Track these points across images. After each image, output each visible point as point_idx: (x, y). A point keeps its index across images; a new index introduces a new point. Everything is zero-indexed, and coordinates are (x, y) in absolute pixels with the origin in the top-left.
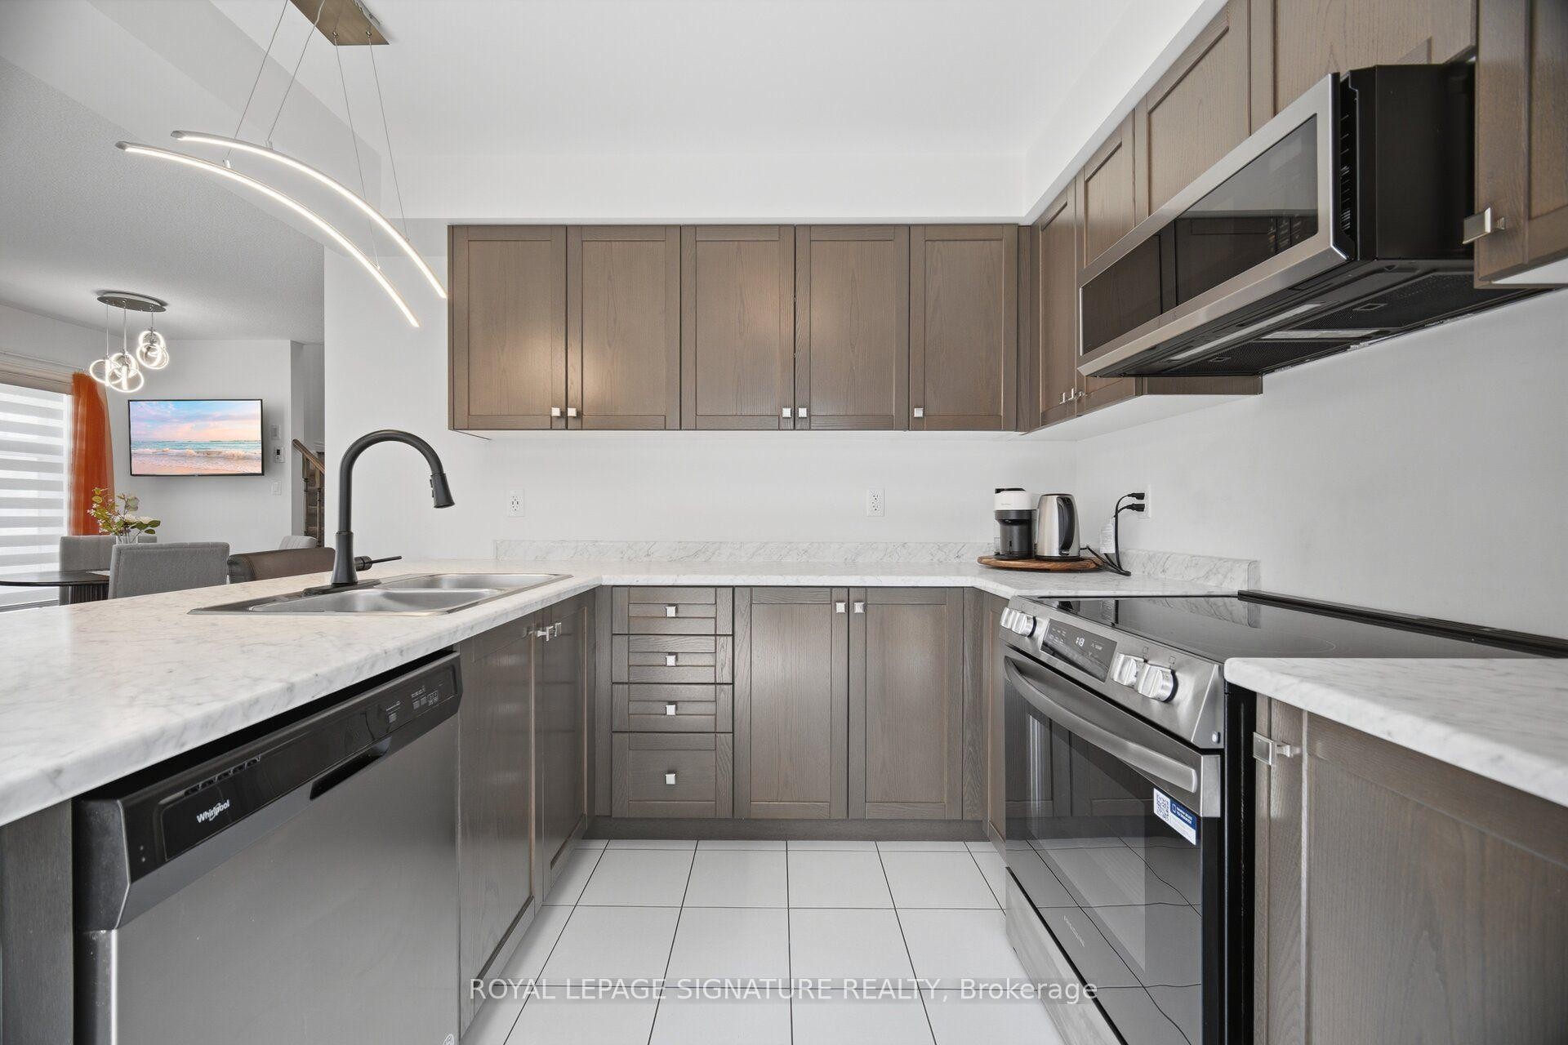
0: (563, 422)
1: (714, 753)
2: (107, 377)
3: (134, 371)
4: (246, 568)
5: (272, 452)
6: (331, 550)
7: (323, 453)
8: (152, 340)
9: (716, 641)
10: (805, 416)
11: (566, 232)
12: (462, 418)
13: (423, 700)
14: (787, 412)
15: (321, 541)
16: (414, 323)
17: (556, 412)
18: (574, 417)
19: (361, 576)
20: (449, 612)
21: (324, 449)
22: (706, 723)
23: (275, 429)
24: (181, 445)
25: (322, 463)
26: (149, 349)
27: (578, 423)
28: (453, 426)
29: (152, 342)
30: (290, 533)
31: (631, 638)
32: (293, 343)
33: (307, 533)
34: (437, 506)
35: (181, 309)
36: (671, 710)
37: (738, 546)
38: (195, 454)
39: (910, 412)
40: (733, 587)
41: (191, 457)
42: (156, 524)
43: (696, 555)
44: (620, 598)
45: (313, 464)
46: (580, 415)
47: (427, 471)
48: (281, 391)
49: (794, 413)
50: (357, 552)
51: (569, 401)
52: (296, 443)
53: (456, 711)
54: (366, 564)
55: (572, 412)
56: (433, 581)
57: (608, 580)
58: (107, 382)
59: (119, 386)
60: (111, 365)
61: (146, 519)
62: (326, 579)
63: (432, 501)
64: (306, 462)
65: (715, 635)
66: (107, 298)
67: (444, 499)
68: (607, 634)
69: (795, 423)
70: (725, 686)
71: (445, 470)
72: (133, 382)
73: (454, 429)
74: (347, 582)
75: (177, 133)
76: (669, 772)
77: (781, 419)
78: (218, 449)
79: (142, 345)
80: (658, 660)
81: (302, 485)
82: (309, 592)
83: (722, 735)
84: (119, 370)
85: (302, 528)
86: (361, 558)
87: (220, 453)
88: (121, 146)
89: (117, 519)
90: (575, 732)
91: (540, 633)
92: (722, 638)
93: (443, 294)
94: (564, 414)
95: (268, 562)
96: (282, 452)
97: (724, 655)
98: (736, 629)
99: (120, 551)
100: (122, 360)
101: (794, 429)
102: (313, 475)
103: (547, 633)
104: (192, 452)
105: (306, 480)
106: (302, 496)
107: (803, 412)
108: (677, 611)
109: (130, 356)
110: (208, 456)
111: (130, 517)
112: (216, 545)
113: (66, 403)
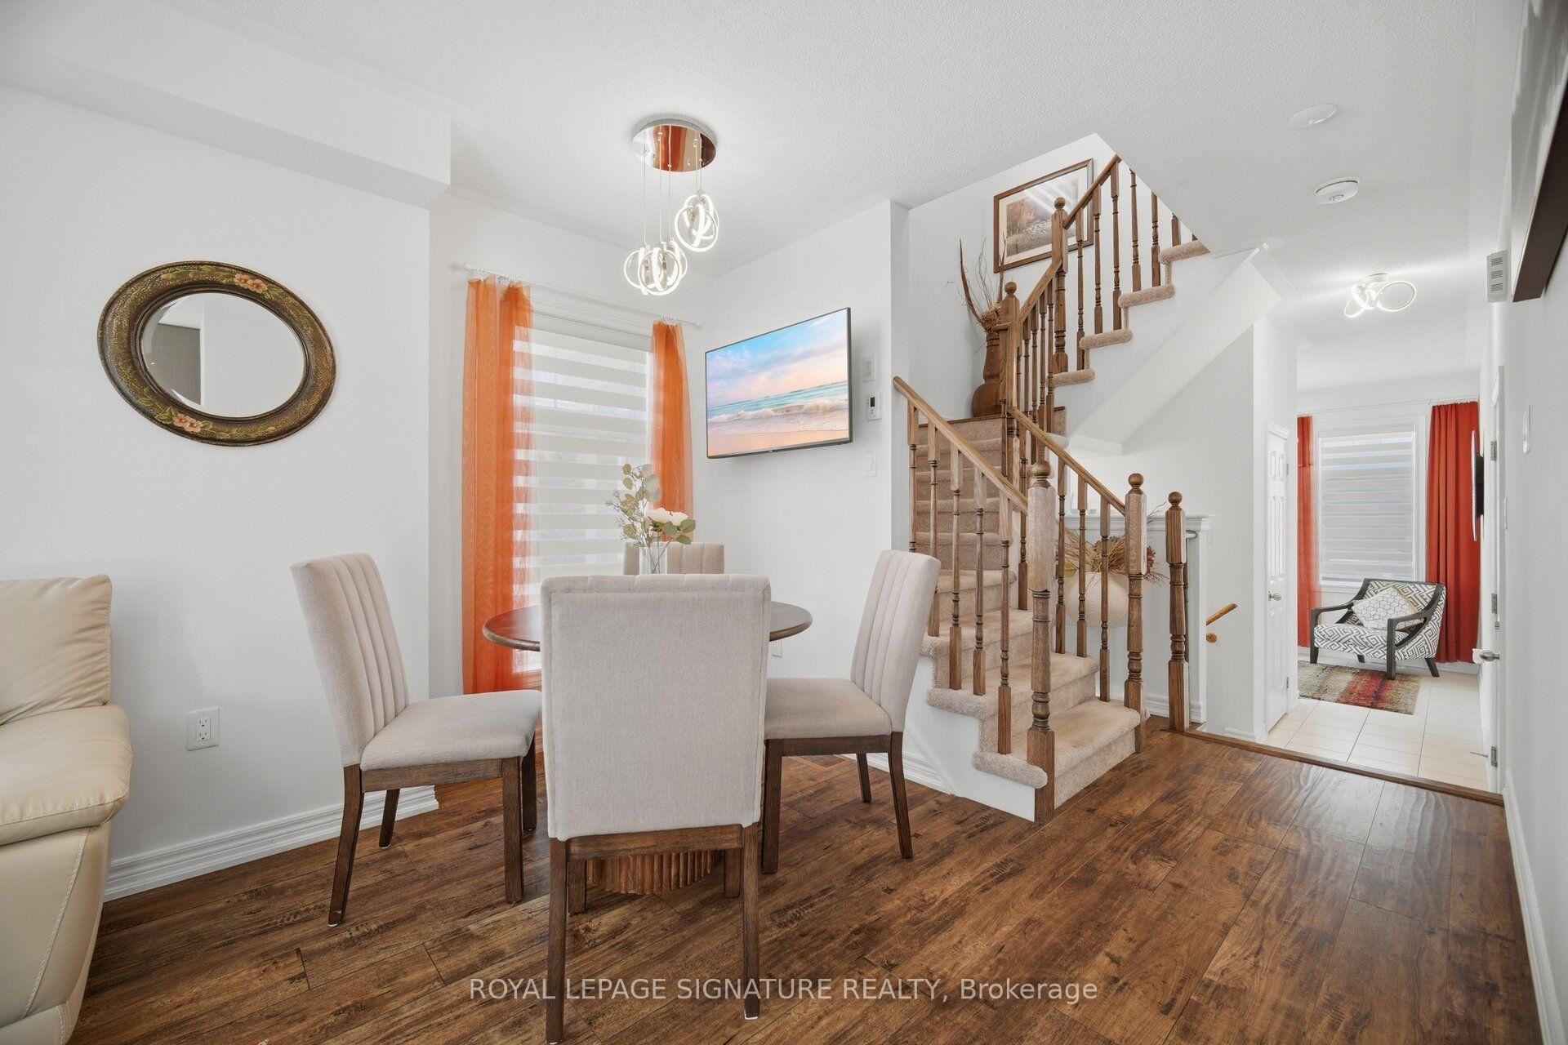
5: (865, 401)
23: (869, 362)
24: (756, 405)
26: (693, 222)
30: (888, 545)
32: (895, 205)
33: (916, 546)
38: (772, 413)
45: (926, 417)
52: (899, 384)
64: (912, 417)
78: (798, 402)
81: (907, 459)
85: (907, 536)
87: (801, 407)
96: (877, 402)
104: (769, 411)
105: (913, 450)
106: (907, 478)
110: (789, 413)
113: (648, 365)
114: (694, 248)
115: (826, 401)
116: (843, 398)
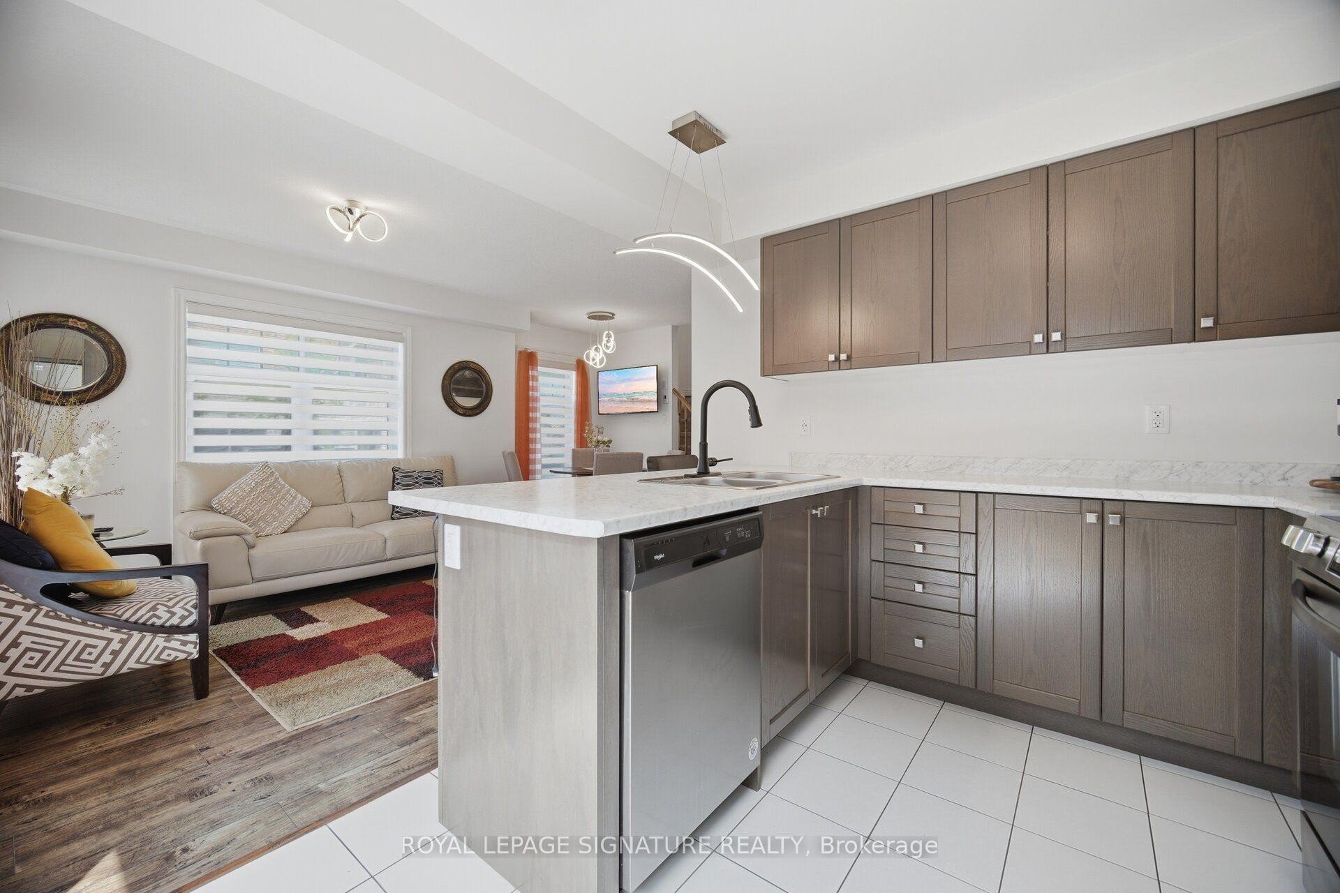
0: (837, 364)
1: (958, 631)
2: (591, 360)
3: (601, 355)
4: (655, 464)
5: (662, 397)
6: (695, 456)
7: (691, 396)
8: (609, 336)
9: (960, 537)
10: (1060, 339)
11: (839, 224)
12: (771, 367)
13: (742, 533)
14: (1038, 338)
15: (688, 451)
16: (741, 310)
17: (832, 358)
18: (845, 360)
19: (712, 469)
20: (757, 489)
21: (691, 393)
22: (952, 605)
23: (664, 383)
24: (619, 395)
25: (690, 404)
26: (608, 342)
27: (848, 364)
28: (764, 374)
29: (609, 337)
31: (887, 527)
32: (673, 327)
33: (680, 449)
34: (752, 427)
35: (623, 316)
36: (919, 588)
37: (992, 461)
39: (1195, 322)
40: (977, 493)
41: (625, 401)
42: (610, 441)
43: (950, 467)
44: (877, 497)
45: (684, 403)
46: (849, 358)
47: (747, 404)
48: (666, 358)
49: (1047, 338)
50: (710, 455)
51: (842, 347)
52: (674, 391)
53: (760, 547)
54: (714, 462)
55: (843, 357)
56: (751, 475)
57: (868, 481)
58: (591, 363)
59: (595, 364)
60: (592, 353)
61: (606, 439)
62: (694, 471)
63: (749, 423)
64: (680, 403)
65: (960, 532)
66: (593, 317)
67: (756, 422)
68: (869, 523)
69: (1048, 346)
70: (969, 577)
71: (758, 404)
72: (601, 361)
73: (765, 376)
74: (704, 472)
75: (635, 240)
76: (918, 638)
77: (1033, 345)
78: (636, 397)
79: (605, 339)
80: (907, 547)
81: (677, 417)
82: (686, 476)
83: (966, 617)
84: (596, 355)
85: (678, 446)
86: (711, 459)
87: (638, 399)
88: (615, 253)
89: (595, 439)
90: (843, 592)
91: (814, 512)
92: (965, 535)
93: (757, 288)
94: (837, 359)
95: (664, 461)
96: (667, 397)
97: (968, 550)
98: (979, 529)
99: (597, 455)
100: (597, 349)
101: (1047, 352)
102: (683, 411)
103: (819, 512)
104: (625, 399)
105: (679, 414)
106: (677, 424)
107: (1056, 336)
108: (924, 509)
109: (600, 347)
110: (633, 400)
111: (600, 438)
112: (637, 454)
113: (573, 376)
114: (608, 351)
115: (646, 397)
116: (655, 397)
